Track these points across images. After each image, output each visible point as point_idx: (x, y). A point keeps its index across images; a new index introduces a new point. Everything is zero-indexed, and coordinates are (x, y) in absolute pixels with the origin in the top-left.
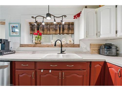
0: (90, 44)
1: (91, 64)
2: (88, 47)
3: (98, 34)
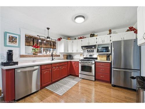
0: (64, 55)
1: (68, 62)
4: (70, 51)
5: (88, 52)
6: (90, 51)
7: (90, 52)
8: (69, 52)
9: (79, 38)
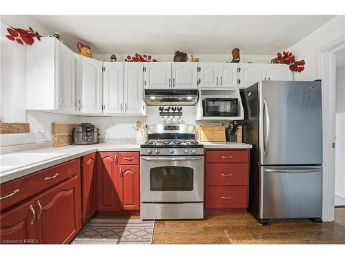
0: (53, 124)
1: (82, 161)
2: (47, 132)
3: (78, 105)
4: (88, 108)
5: (162, 114)
6: (171, 111)
7: (169, 114)
8: (85, 111)
9: (129, 57)
